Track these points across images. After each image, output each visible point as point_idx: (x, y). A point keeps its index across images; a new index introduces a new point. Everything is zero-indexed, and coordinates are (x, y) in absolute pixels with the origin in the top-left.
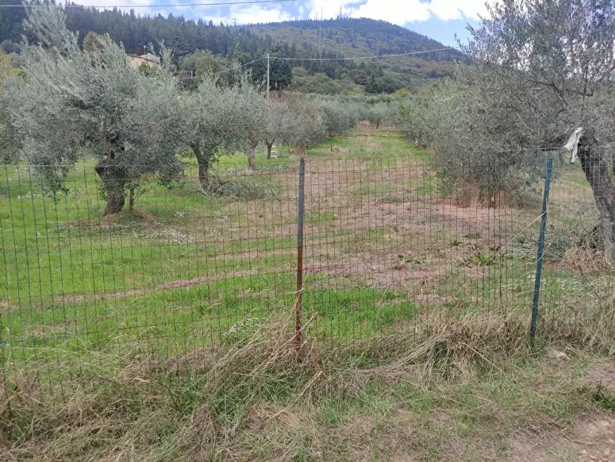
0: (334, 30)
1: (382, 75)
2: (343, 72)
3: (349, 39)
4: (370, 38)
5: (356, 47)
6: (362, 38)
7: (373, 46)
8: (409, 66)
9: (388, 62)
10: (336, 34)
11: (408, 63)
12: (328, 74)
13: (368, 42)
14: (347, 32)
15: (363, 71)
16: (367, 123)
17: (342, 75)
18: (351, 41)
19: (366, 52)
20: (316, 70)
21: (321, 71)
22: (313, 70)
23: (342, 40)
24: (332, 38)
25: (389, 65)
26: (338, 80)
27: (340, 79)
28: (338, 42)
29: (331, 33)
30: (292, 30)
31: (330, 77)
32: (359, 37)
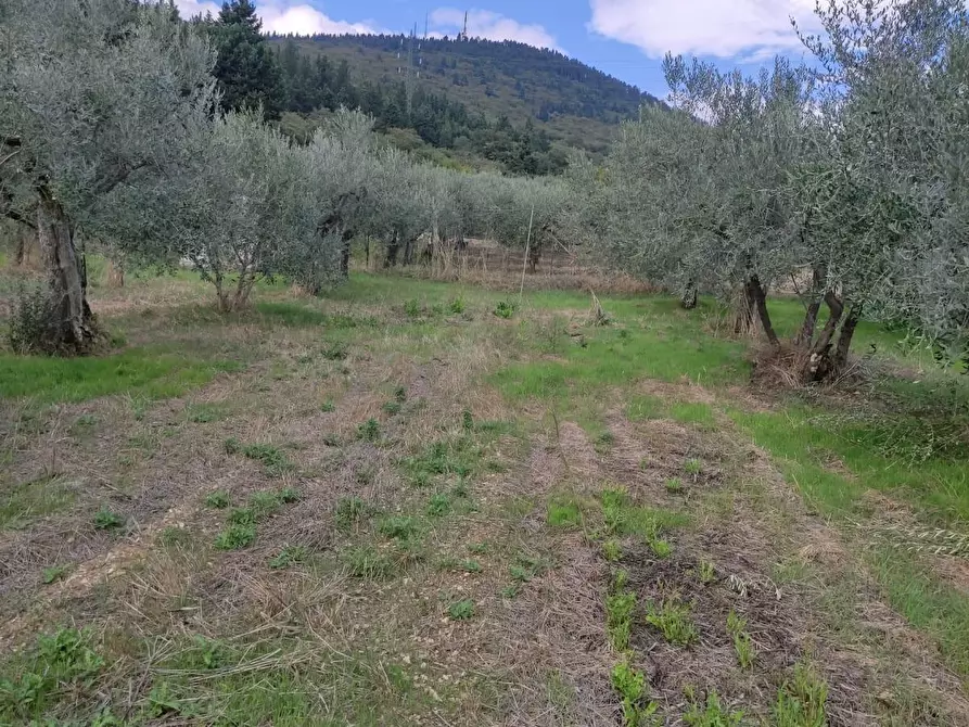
0: (449, 60)
1: (545, 149)
2: (459, 135)
3: (479, 79)
4: (525, 80)
5: (495, 96)
6: (505, 78)
7: (528, 96)
8: (602, 139)
9: (561, 130)
10: (454, 67)
11: (600, 135)
12: (423, 135)
13: (518, 86)
14: (476, 64)
15: (504, 134)
17: (457, 140)
18: (483, 83)
19: (514, 106)
20: (395, 122)
21: (405, 126)
22: (386, 121)
23: (465, 79)
24: (443, 74)
25: (561, 134)
26: (445, 150)
27: (451, 147)
28: (456, 82)
29: (444, 64)
30: (361, 51)
31: (427, 139)
32: (501, 76)
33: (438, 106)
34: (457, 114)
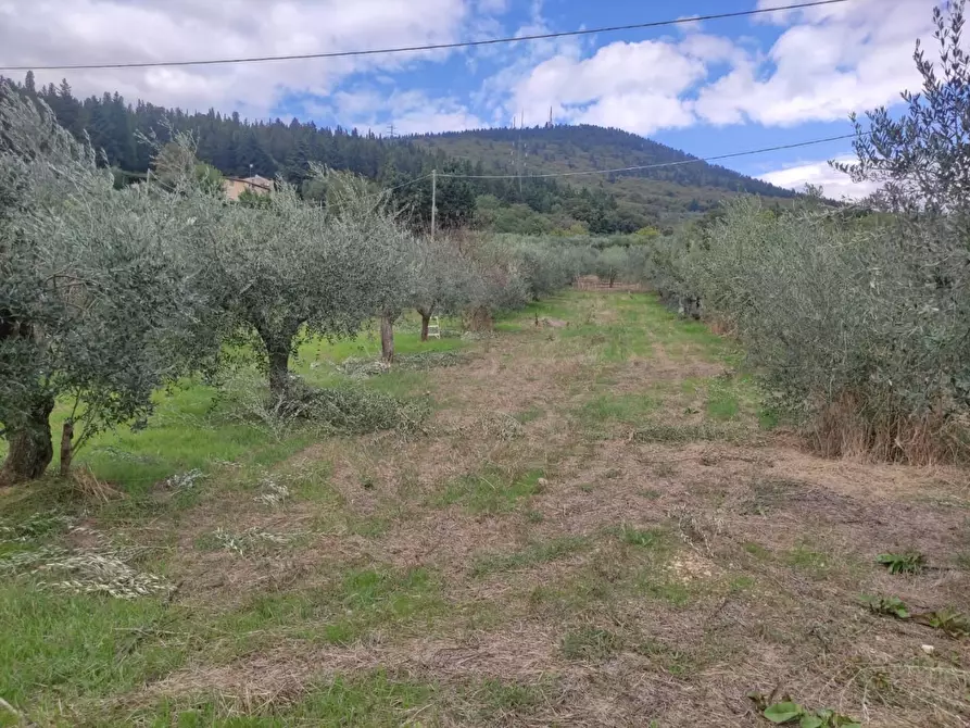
0: (541, 143)
1: (614, 207)
2: (555, 203)
3: (563, 155)
4: (596, 153)
5: (575, 167)
6: (583, 153)
8: (656, 193)
9: (624, 189)
10: (544, 148)
11: (654, 190)
12: (532, 206)
13: (592, 159)
14: (560, 145)
15: (585, 201)
16: (595, 278)
17: (554, 207)
18: (566, 158)
20: (513, 200)
21: (520, 201)
22: (508, 199)
23: (553, 157)
24: (537, 154)
25: (625, 192)
26: (547, 215)
27: (550, 212)
28: (546, 159)
29: (537, 146)
30: (478, 143)
31: (535, 209)
32: (579, 152)
33: (538, 182)
34: (552, 187)
